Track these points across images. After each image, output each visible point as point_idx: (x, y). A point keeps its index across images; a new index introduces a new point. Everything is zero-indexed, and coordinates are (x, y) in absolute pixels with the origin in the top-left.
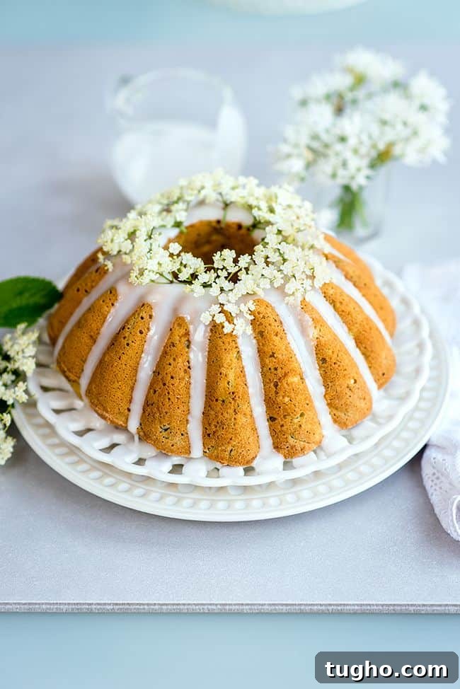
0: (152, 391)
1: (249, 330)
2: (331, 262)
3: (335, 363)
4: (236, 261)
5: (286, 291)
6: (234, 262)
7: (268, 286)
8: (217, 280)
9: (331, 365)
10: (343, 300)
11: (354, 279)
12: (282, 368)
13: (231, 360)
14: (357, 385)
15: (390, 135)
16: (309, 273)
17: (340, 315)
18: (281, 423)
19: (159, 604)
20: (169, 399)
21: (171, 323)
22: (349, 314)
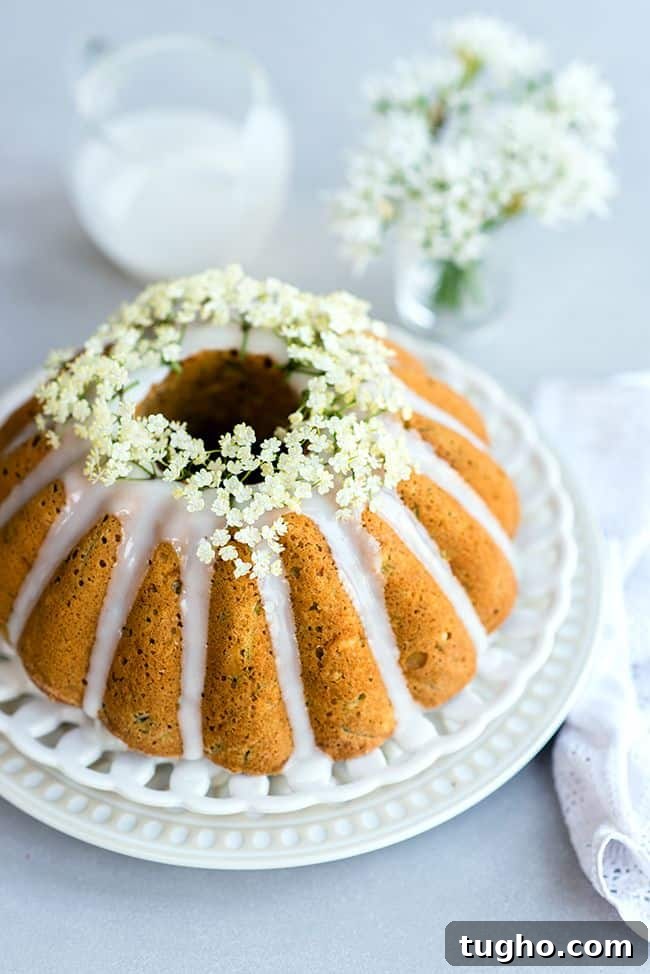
0: (120, 658)
1: (278, 568)
2: (414, 432)
3: (416, 612)
4: (256, 450)
5: (337, 501)
6: (252, 452)
7: (309, 494)
8: (225, 482)
9: (410, 615)
10: (432, 502)
11: (451, 457)
12: (329, 628)
13: (248, 617)
14: (452, 641)
15: (520, 178)
16: (376, 465)
17: (428, 527)
18: (328, 710)
20: (148, 675)
21: (150, 550)
22: (441, 524)
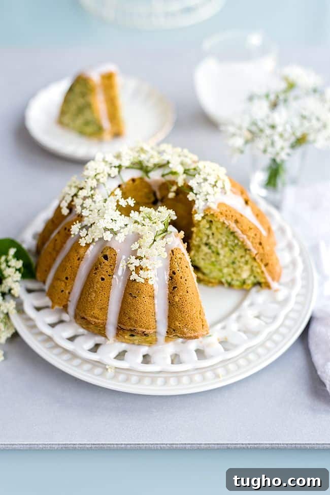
19: (125, 444)
